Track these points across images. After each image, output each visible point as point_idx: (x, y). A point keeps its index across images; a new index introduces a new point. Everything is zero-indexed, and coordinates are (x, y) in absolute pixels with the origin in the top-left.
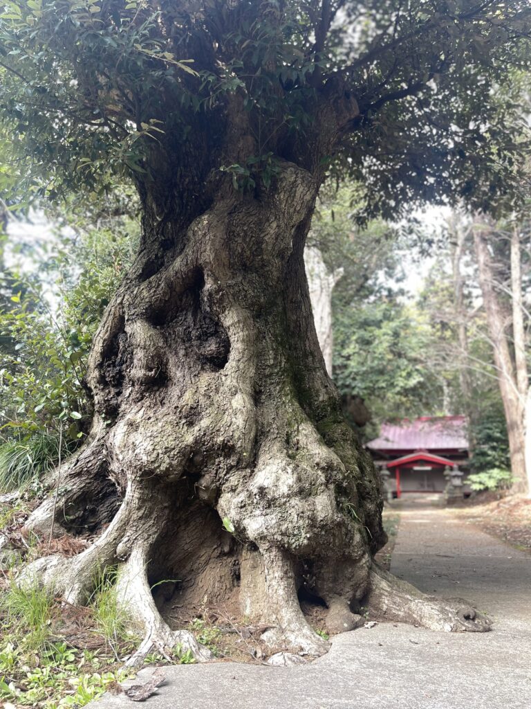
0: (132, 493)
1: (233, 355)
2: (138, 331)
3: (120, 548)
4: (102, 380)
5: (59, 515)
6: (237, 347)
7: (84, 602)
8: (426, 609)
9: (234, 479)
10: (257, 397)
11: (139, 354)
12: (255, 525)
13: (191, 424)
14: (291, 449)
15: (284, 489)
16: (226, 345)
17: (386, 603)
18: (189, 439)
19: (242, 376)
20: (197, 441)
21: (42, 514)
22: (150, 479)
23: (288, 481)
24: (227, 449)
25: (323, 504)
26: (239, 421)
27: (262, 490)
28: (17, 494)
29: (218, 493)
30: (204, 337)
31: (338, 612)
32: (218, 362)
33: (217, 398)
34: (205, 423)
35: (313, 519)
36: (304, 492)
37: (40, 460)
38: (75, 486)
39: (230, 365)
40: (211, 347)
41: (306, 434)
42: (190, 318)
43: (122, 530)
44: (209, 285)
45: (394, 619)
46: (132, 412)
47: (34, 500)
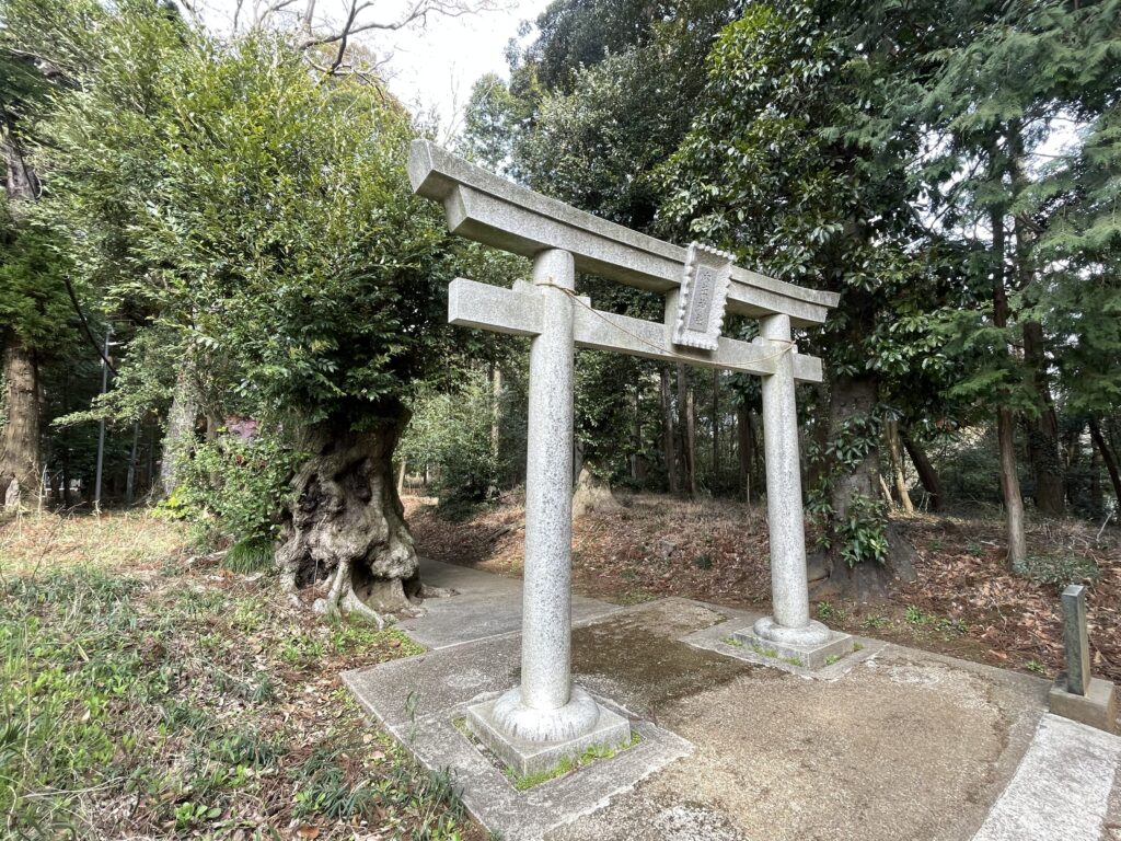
0: (344, 567)
1: (374, 497)
2: (331, 485)
3: (343, 590)
5: (296, 581)
6: (377, 493)
8: (440, 591)
9: (382, 555)
10: (387, 516)
12: (394, 572)
13: (367, 534)
14: (401, 540)
16: (371, 493)
17: (425, 592)
18: (368, 541)
19: (381, 507)
20: (372, 541)
21: (287, 583)
22: (352, 560)
24: (380, 543)
26: (385, 532)
29: (374, 561)
30: (360, 488)
32: (367, 500)
33: (376, 520)
34: (373, 532)
38: (294, 566)
39: (374, 501)
40: (365, 494)
41: (404, 531)
42: (352, 478)
43: (342, 584)
45: (429, 597)
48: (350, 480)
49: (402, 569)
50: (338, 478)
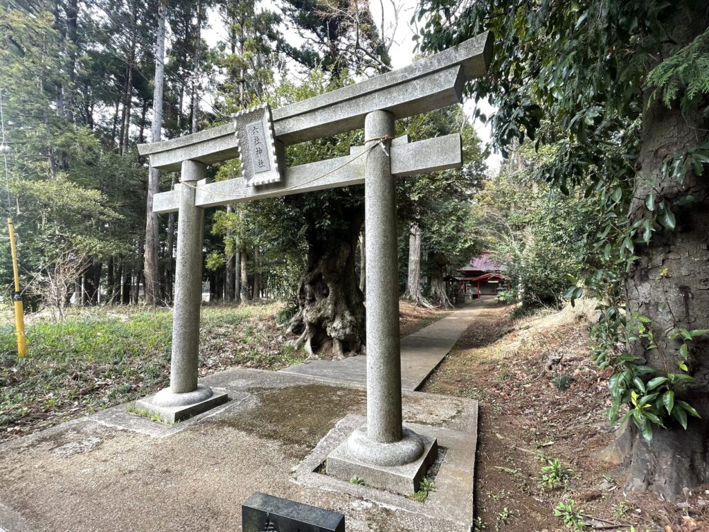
0: (307, 327)
1: (330, 294)
2: (307, 287)
3: (305, 339)
4: (300, 297)
5: (293, 330)
6: (331, 292)
7: (298, 349)
9: (329, 324)
10: (335, 304)
11: (308, 294)
12: (333, 335)
13: (319, 312)
14: (343, 318)
15: (339, 327)
16: (328, 291)
18: (319, 316)
19: (331, 299)
20: (321, 316)
21: (289, 330)
22: (311, 324)
23: (340, 325)
24: (327, 318)
25: (348, 331)
26: (330, 312)
27: (334, 328)
28: (283, 325)
29: (326, 327)
30: (323, 288)
31: (352, 353)
32: (326, 295)
33: (325, 306)
34: (322, 312)
35: (345, 333)
36: (343, 328)
37: (287, 317)
38: (296, 323)
39: (329, 297)
40: (325, 291)
41: (347, 314)
43: (305, 335)
44: (323, 277)
46: (308, 307)
47: (287, 326)
48: (319, 284)
49: (336, 334)
50: (312, 283)
